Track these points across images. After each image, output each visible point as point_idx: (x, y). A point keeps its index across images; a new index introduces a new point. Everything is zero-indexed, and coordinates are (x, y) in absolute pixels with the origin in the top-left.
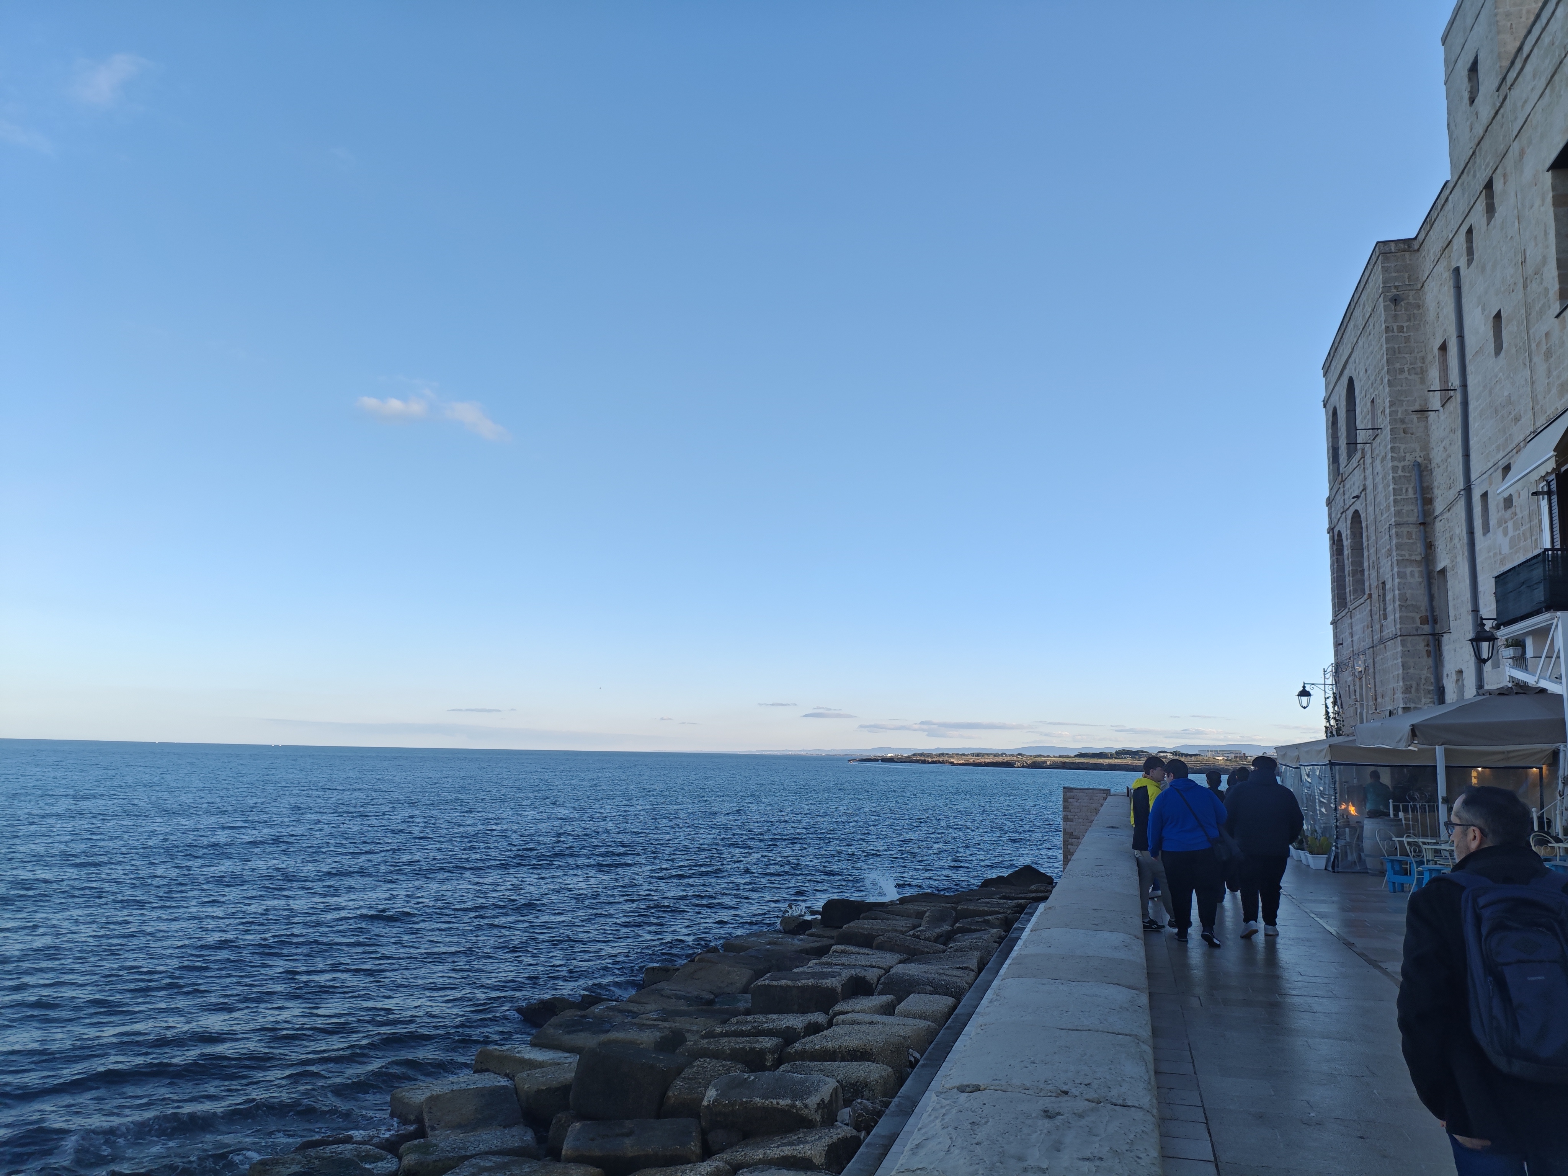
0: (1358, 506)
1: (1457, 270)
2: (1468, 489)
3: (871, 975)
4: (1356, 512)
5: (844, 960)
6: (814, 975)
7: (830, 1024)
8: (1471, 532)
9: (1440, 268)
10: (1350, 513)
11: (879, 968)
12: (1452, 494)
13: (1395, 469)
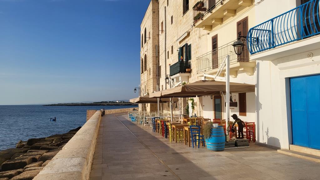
0: (146, 53)
1: (165, 7)
2: (166, 50)
3: (37, 157)
4: (146, 54)
5: (30, 154)
6: (21, 159)
7: (24, 171)
8: (166, 59)
9: (162, 6)
10: (144, 54)
11: (39, 154)
12: (162, 51)
13: (153, 46)
